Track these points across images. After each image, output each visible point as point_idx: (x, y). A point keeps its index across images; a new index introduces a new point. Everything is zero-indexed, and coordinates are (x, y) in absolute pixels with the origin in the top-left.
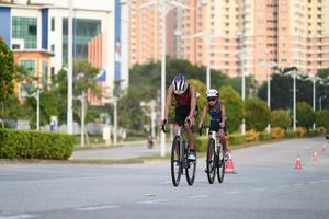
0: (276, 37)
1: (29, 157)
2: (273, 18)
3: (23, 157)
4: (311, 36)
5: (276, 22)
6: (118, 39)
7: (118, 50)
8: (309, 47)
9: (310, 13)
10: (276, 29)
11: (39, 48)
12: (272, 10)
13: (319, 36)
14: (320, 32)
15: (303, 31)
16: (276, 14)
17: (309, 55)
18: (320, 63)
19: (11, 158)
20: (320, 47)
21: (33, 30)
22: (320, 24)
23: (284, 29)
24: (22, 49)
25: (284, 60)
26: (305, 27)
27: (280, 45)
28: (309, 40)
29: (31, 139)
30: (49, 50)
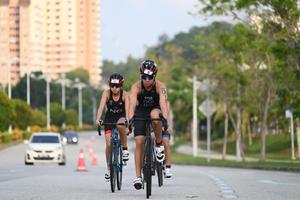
0: (18, 43)
2: (15, 26)
4: (50, 43)
5: (18, 29)
8: (48, 53)
9: (49, 21)
10: (18, 36)
12: (15, 18)
13: (57, 42)
14: (58, 38)
15: (42, 38)
16: (18, 22)
17: (48, 60)
18: (59, 67)
20: (58, 53)
22: (57, 31)
23: (25, 36)
25: (25, 65)
26: (44, 35)
27: (22, 51)
28: (48, 46)
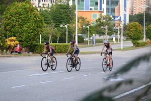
6: (125, 6)
7: (125, 10)
11: (99, 10)
21: (97, 4)
24: (93, 10)
30: (102, 11)
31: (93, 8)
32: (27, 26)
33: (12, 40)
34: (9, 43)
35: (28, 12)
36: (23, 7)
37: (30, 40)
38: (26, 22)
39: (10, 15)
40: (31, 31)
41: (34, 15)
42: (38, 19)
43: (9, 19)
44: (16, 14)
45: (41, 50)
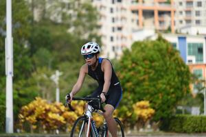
1: (200, 132)
3: (196, 132)
11: (205, 62)
19: (189, 133)
21: (200, 50)
29: (201, 121)
31: (193, 58)
32: (164, 81)
33: (143, 107)
34: (138, 112)
35: (165, 56)
36: (156, 47)
37: (169, 107)
38: (162, 74)
39: (133, 62)
40: (172, 90)
41: (176, 62)
42: (182, 68)
43: (130, 70)
44: (144, 59)
45: (182, 127)
